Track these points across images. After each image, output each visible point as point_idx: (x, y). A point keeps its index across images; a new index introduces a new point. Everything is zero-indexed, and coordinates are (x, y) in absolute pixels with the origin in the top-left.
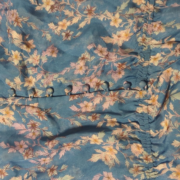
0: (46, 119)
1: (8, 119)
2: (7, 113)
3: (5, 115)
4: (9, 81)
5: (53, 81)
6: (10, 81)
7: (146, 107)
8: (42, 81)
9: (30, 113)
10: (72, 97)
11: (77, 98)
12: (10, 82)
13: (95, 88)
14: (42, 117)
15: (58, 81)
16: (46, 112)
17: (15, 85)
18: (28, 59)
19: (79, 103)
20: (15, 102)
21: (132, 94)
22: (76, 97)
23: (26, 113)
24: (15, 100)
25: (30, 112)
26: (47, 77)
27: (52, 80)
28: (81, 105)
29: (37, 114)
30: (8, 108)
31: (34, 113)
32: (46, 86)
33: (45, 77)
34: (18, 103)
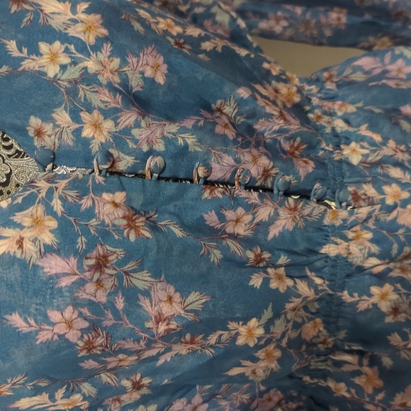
0: (147, 234)
1: (34, 241)
2: (37, 222)
3: (28, 228)
4: (39, 121)
5: (164, 138)
6: (43, 121)
7: (345, 244)
8: (135, 132)
9: (107, 221)
10: (208, 191)
11: (220, 196)
12: (44, 125)
13: (260, 179)
14: (136, 230)
15: (181, 141)
16: (147, 219)
17: (57, 130)
18: (86, 60)
19: (226, 210)
20: (57, 188)
21: (320, 213)
22: (218, 192)
23: (94, 220)
24: (56, 183)
25: (106, 218)
26: (148, 126)
27: (162, 133)
28: (230, 215)
29: (125, 222)
30: (39, 209)
31: (116, 222)
32: (145, 148)
33: (143, 124)
34: (66, 192)
